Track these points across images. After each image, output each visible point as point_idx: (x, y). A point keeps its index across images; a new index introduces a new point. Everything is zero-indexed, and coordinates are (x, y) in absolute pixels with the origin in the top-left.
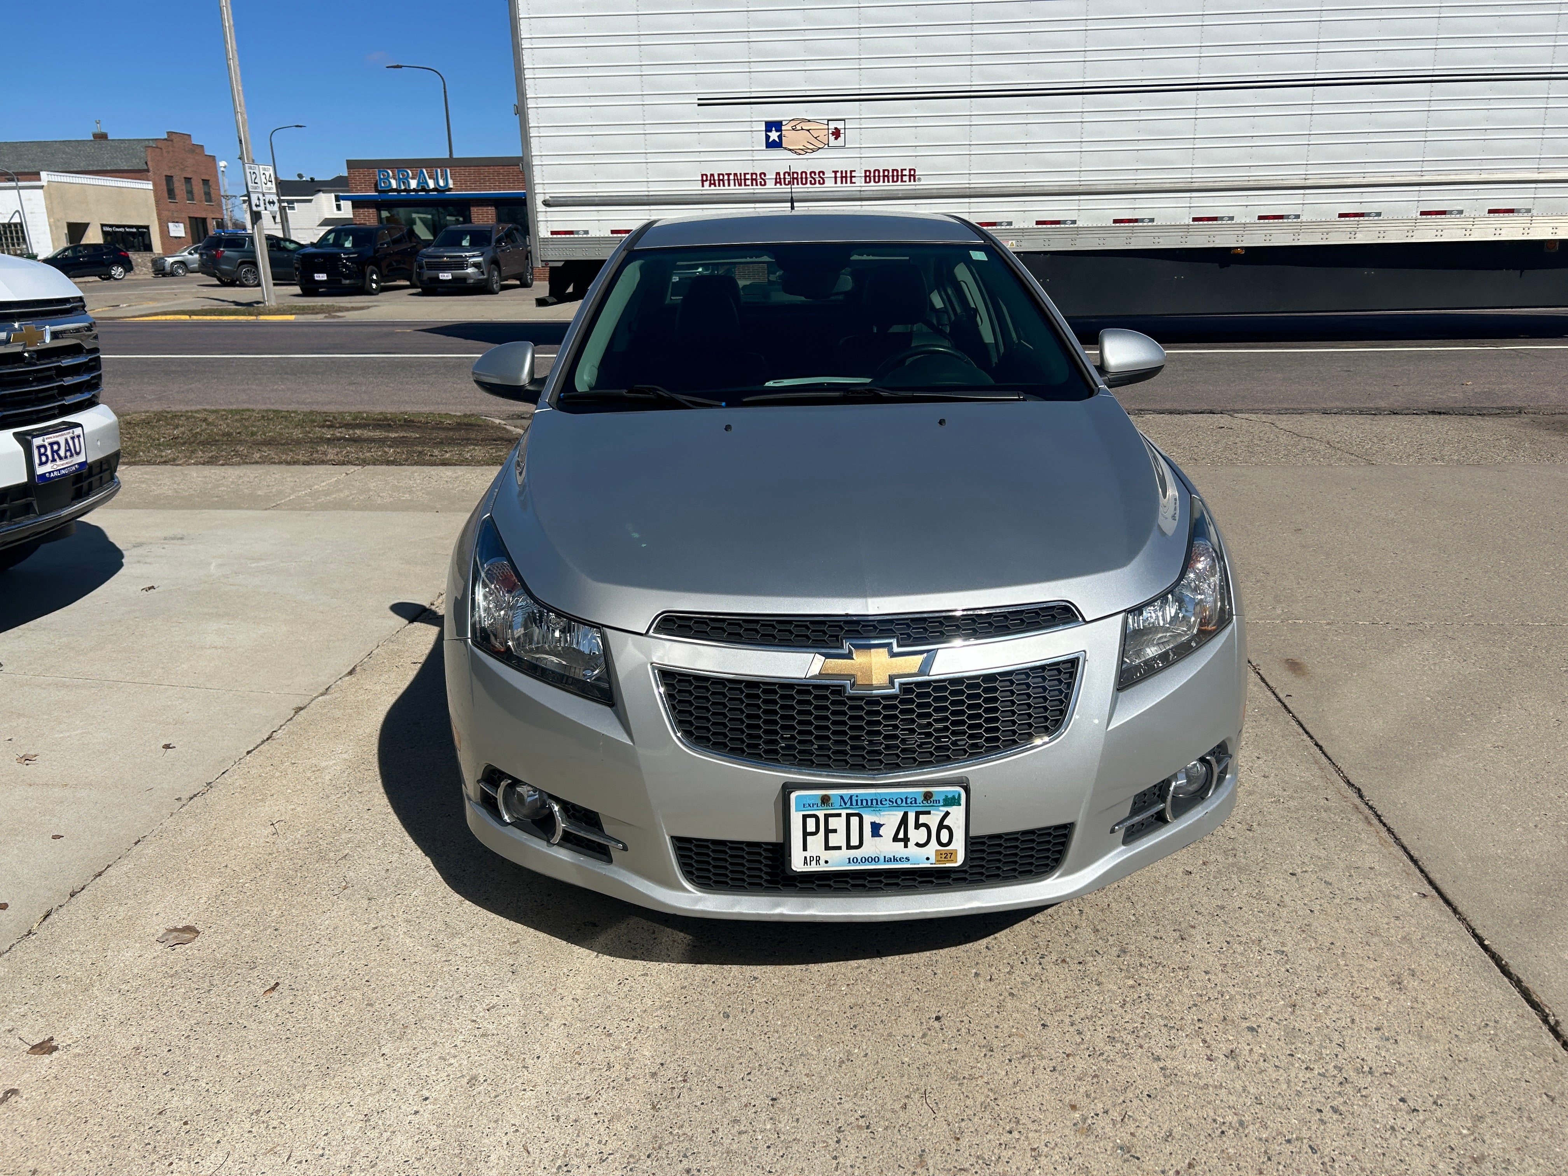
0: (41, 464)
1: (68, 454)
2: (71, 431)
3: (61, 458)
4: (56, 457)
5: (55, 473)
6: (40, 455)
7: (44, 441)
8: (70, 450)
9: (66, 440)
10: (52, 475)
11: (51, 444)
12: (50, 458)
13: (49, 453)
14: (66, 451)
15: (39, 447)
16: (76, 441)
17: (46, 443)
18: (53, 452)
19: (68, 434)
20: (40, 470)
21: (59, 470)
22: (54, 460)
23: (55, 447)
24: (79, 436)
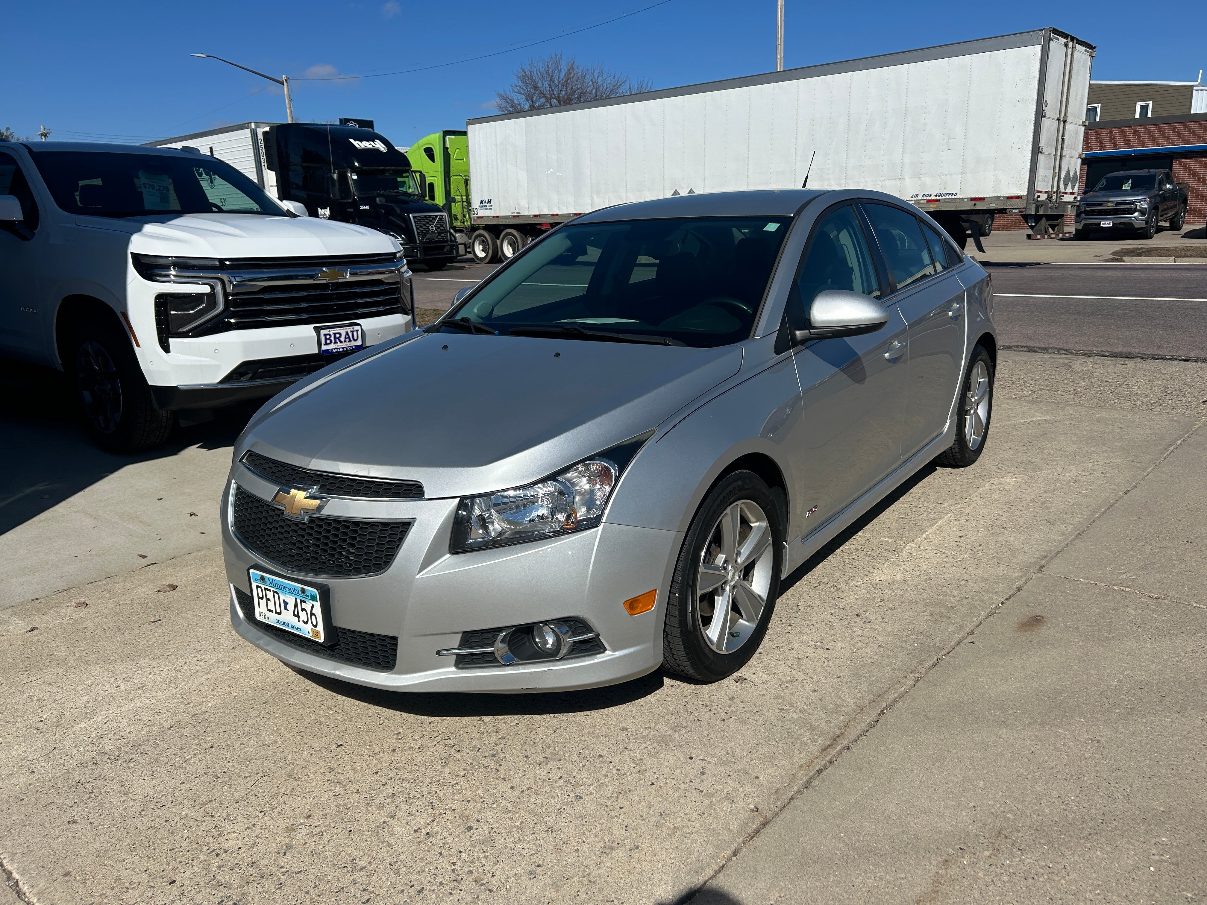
0: (326, 344)
1: (347, 340)
2: (352, 327)
3: (341, 342)
4: (337, 341)
5: (336, 350)
6: (326, 339)
7: (330, 331)
8: (349, 338)
9: (347, 333)
10: (334, 350)
11: (335, 334)
12: (333, 341)
13: (333, 338)
14: (346, 338)
15: (325, 335)
16: (355, 333)
17: (331, 333)
18: (335, 338)
19: (349, 329)
20: (324, 348)
21: (339, 348)
22: (336, 342)
23: (338, 336)
24: (357, 331)
